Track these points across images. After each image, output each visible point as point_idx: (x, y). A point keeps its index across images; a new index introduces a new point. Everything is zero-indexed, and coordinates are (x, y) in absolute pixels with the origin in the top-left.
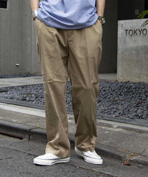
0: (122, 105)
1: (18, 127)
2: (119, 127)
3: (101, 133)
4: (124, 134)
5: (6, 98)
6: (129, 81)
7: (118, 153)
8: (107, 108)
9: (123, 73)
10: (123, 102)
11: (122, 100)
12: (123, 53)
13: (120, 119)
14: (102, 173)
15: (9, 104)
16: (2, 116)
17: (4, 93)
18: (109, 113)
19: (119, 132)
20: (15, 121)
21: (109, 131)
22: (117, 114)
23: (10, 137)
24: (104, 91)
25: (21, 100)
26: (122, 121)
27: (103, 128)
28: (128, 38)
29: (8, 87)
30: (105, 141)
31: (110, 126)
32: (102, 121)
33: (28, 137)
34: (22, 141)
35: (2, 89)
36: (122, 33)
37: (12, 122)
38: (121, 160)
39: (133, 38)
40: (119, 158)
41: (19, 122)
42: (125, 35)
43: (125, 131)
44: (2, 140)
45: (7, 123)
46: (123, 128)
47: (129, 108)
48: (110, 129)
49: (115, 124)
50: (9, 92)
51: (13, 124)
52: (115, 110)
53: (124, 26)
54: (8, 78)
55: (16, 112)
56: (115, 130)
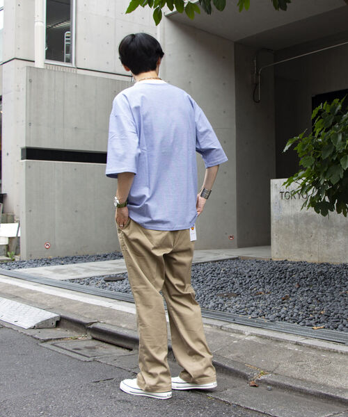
0: (265, 299)
2: (251, 335)
3: (228, 343)
4: (257, 344)
5: (120, 291)
7: (244, 371)
8: (243, 306)
10: (267, 296)
11: (268, 293)
12: (278, 222)
13: (257, 322)
14: (216, 399)
15: (120, 300)
16: (110, 319)
17: (119, 282)
18: (245, 313)
19: (251, 342)
20: (124, 326)
21: (239, 340)
22: (254, 315)
23: (117, 348)
24: (250, 277)
26: (258, 325)
27: (232, 335)
28: (284, 203)
30: (231, 355)
31: (241, 333)
32: (233, 326)
34: (131, 353)
36: (276, 197)
37: (120, 327)
38: (247, 380)
39: (290, 202)
40: (245, 377)
41: (129, 327)
42: (280, 198)
43: (258, 340)
44: (107, 352)
45: (113, 329)
46: (257, 335)
47: (271, 306)
48: (241, 336)
49: (247, 330)
50: (125, 281)
51: (121, 331)
52: (252, 308)
53: (278, 186)
55: (128, 313)
56: (247, 338)
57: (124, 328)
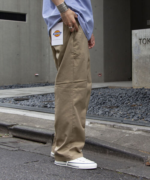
0: (140, 109)
1: (41, 132)
2: (139, 130)
3: (121, 136)
4: (144, 136)
5: (28, 106)
6: (144, 88)
7: (140, 155)
8: (126, 113)
9: (137, 80)
10: (141, 107)
11: (139, 105)
12: (137, 61)
13: (139, 123)
14: (125, 174)
16: (26, 122)
17: (25, 101)
18: (128, 117)
19: (139, 135)
20: (38, 126)
21: (130, 134)
22: (135, 118)
23: (34, 142)
24: (121, 97)
25: (42, 107)
26: (141, 124)
27: (123, 131)
28: (142, 47)
29: (29, 96)
30: (126, 144)
31: (130, 129)
32: (122, 125)
33: (51, 141)
34: (46, 145)
35: (24, 97)
36: (136, 42)
37: (35, 127)
38: (143, 161)
39: (147, 46)
40: (141, 160)
41: (42, 127)
42: (139, 43)
43: (145, 134)
44: (27, 145)
45: (30, 129)
46: (143, 131)
47: (146, 112)
48: (131, 132)
49: (135, 128)
50: (30, 100)
51: (37, 130)
52: (133, 114)
53: (138, 35)
54: (28, 87)
55: (39, 118)
56: (135, 133)
57: (38, 128)
